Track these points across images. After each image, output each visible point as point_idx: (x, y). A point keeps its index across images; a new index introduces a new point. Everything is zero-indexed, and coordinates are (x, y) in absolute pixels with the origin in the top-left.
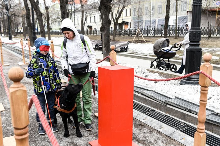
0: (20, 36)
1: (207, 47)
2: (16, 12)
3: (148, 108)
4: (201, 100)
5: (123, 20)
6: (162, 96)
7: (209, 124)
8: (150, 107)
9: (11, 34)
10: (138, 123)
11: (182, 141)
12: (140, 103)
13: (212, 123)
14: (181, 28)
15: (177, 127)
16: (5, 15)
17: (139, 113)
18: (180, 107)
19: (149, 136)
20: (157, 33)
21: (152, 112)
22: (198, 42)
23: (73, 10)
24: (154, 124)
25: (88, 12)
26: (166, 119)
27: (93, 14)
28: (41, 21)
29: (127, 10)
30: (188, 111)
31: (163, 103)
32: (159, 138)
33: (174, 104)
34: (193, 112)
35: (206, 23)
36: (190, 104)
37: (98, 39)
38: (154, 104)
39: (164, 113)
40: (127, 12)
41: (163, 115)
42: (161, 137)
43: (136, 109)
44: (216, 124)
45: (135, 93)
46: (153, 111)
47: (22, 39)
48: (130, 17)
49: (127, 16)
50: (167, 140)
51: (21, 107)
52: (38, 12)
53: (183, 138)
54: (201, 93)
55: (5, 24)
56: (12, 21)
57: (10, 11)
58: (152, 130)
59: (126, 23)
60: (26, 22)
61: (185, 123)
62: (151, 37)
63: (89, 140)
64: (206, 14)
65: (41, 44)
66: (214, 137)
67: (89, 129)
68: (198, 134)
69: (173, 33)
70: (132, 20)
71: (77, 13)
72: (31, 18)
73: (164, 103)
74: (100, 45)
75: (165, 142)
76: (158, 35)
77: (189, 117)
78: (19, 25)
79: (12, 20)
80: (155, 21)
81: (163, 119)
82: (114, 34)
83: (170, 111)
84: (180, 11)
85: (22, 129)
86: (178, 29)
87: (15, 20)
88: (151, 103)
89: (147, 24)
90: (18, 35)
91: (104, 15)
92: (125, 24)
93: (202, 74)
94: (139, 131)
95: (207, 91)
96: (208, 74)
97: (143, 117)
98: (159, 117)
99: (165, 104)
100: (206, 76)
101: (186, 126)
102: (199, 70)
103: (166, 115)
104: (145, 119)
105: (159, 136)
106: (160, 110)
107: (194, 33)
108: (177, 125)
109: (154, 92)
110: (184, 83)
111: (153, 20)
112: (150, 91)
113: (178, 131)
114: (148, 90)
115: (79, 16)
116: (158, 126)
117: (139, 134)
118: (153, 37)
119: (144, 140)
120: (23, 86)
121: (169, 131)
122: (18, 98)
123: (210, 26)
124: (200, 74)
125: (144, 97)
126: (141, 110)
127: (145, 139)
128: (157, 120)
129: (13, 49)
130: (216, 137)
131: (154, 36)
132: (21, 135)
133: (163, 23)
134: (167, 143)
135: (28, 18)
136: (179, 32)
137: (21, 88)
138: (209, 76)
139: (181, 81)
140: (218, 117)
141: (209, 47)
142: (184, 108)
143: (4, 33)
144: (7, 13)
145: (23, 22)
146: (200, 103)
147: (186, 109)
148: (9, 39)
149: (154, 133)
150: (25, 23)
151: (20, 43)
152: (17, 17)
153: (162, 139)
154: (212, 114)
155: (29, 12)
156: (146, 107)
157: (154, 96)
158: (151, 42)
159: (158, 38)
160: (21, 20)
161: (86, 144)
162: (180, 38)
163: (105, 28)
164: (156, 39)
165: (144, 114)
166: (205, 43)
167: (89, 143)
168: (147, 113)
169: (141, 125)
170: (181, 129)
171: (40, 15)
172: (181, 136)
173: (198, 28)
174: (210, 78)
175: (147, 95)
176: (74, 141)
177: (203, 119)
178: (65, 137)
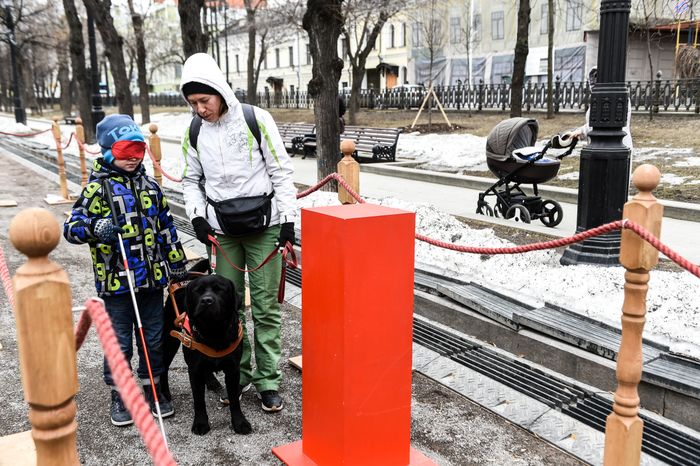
0: (51, 110)
1: (646, 146)
2: (39, 34)
3: (461, 339)
4: (625, 314)
5: (381, 59)
6: (504, 302)
7: (652, 388)
8: (465, 336)
9: (22, 105)
10: (428, 388)
11: (568, 444)
12: (435, 324)
13: (662, 385)
14: (565, 86)
15: (551, 399)
16: (2, 44)
17: (433, 354)
18: (561, 337)
19: (464, 428)
20: (489, 101)
21: (473, 353)
23: (222, 28)
24: (479, 391)
25: (269, 35)
26: (518, 373)
27: (286, 39)
28: (119, 63)
29: (393, 27)
30: (584, 346)
31: (509, 324)
32: (494, 434)
33: (542, 325)
34: (601, 352)
35: (643, 68)
36: (593, 327)
37: (303, 120)
38: (479, 327)
39: (512, 356)
40: (393, 33)
41: (507, 363)
42: (501, 430)
43: (422, 345)
44: (674, 388)
45: (417, 292)
46: (475, 348)
47: (56, 121)
48: (404, 50)
49: (393, 46)
50: (521, 441)
51: (50, 336)
52: (108, 32)
53: (570, 435)
54: (628, 291)
55: (2, 72)
56: (24, 61)
57: (19, 29)
58: (474, 410)
59: (392, 70)
60: (69, 65)
61: (575, 387)
62: (469, 114)
63: (273, 443)
64: (645, 40)
65: (116, 138)
66: (669, 428)
67: (274, 407)
68: (618, 421)
69: (539, 101)
70: (409, 60)
71: (235, 36)
72: (87, 54)
73: (512, 323)
75: (514, 448)
76: (492, 106)
77: (588, 369)
78: (49, 76)
79: (26, 58)
80: (482, 64)
81: (507, 373)
82: (354, 105)
83: (530, 349)
84: (560, 31)
85: (56, 408)
86: (554, 88)
87: (34, 58)
88: (468, 325)
89: (456, 73)
90: (45, 108)
91: (320, 43)
92: (388, 72)
93: (628, 230)
94: (430, 413)
95: (645, 283)
96: (647, 232)
97: (443, 367)
98: (496, 369)
99: (515, 327)
100: (643, 237)
101: (579, 396)
102: (620, 217)
103: (516, 362)
104: (450, 375)
105: (494, 428)
106: (499, 346)
107: (606, 102)
108: (551, 393)
109: (480, 287)
111: (477, 59)
112: (466, 284)
113: (556, 413)
114: (460, 283)
115: (239, 47)
116: (492, 396)
117: (431, 422)
118: (477, 112)
119: (448, 442)
120: (56, 272)
121: (528, 411)
122: (42, 310)
123: (655, 78)
124: (623, 230)
125: (449, 305)
126: (439, 347)
127: (450, 439)
128: (488, 378)
129: (28, 151)
130: (675, 431)
131: (479, 111)
132: (53, 427)
133: (508, 69)
134: (519, 450)
135: (77, 52)
136: (557, 96)
137: (52, 278)
138: (651, 236)
139: (566, 253)
141: (654, 145)
142: (574, 338)
144: (7, 35)
145: (61, 64)
146: (623, 322)
147: (579, 343)
148: (14, 120)
149: (478, 418)
150: (68, 70)
151: (50, 132)
152: (42, 49)
153: (503, 437)
154: (661, 356)
155: (81, 34)
156: (452, 335)
157: (479, 302)
158: (472, 128)
159: (492, 117)
160: (53, 59)
161: (262, 455)
162: (563, 118)
163: (325, 85)
164: (486, 119)
165: (448, 360)
166: (640, 133)
167: (273, 453)
168: (459, 357)
169: (438, 393)
170: (565, 407)
171: (115, 42)
172: (565, 428)
173: (618, 85)
174: (656, 243)
175: (457, 299)
176: (226, 445)
177: (632, 372)
178: (196, 433)
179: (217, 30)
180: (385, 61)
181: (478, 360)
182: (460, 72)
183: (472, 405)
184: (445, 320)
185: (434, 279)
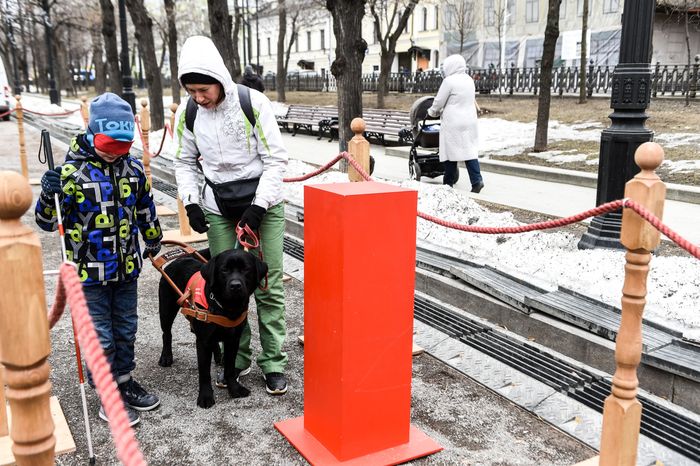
0: (86, 92)
1: (681, 131)
2: (74, 15)
3: (472, 321)
4: (625, 295)
5: (413, 42)
6: (518, 285)
8: (476, 319)
9: (57, 87)
10: (435, 369)
11: (571, 427)
12: (447, 306)
13: (672, 370)
14: (599, 70)
15: (558, 383)
16: (38, 25)
17: (442, 336)
18: (572, 321)
19: (467, 409)
20: (520, 85)
21: (483, 335)
22: (642, 111)
23: (253, 11)
24: (486, 372)
25: (300, 17)
26: (526, 356)
27: (317, 21)
28: (148, 45)
29: (425, 10)
30: (595, 331)
31: (520, 307)
32: (497, 415)
33: (554, 309)
34: (612, 337)
35: (682, 52)
36: (606, 311)
37: (332, 103)
38: (491, 310)
39: (522, 339)
40: (425, 15)
41: (516, 346)
42: (505, 411)
43: (432, 326)
44: (684, 374)
46: (486, 331)
47: (84, 101)
48: (437, 33)
49: (425, 29)
50: (524, 423)
51: (22, 297)
52: (138, 13)
53: (574, 419)
54: (628, 272)
55: (38, 54)
56: (60, 43)
57: (54, 10)
58: (478, 391)
59: (424, 54)
60: (103, 47)
61: (584, 371)
62: (500, 98)
63: (276, 418)
65: (101, 129)
66: (676, 414)
67: (277, 390)
68: (616, 404)
69: (571, 85)
70: (441, 43)
71: (265, 19)
72: (119, 39)
73: (524, 306)
74: (334, 124)
75: (516, 429)
76: (523, 91)
77: (598, 353)
78: (84, 58)
79: (61, 40)
80: (516, 48)
81: (515, 356)
82: (383, 88)
83: (542, 333)
84: (597, 14)
85: (28, 368)
86: (588, 72)
87: (69, 40)
88: (480, 307)
89: (489, 57)
90: (80, 90)
91: (344, 23)
92: (420, 55)
93: (629, 209)
94: (435, 393)
95: (646, 264)
97: (451, 349)
98: (505, 351)
99: (526, 310)
100: (643, 216)
101: (587, 380)
103: (525, 345)
104: (458, 356)
105: (498, 409)
106: (511, 329)
107: (628, 83)
108: (558, 377)
109: (495, 270)
110: (590, 246)
111: (511, 43)
112: (481, 267)
113: (562, 397)
114: (475, 266)
115: (270, 30)
116: (498, 378)
117: (435, 402)
118: (508, 96)
119: (451, 422)
121: (532, 394)
123: (693, 62)
124: (625, 210)
125: (461, 287)
126: (449, 329)
127: (452, 418)
128: (495, 360)
129: (61, 131)
130: (682, 417)
131: (510, 96)
133: (538, 52)
134: (521, 432)
135: (109, 33)
136: (590, 80)
137: (23, 240)
138: (652, 215)
139: (584, 238)
140: (693, 353)
141: (688, 131)
142: (585, 322)
143: (36, 82)
144: (43, 17)
145: (95, 46)
146: (623, 303)
147: (590, 327)
148: (49, 101)
149: (482, 399)
150: (102, 52)
151: (79, 112)
152: (78, 32)
153: (506, 418)
154: (674, 342)
155: (112, 16)
156: (464, 317)
157: (492, 284)
158: (501, 113)
159: (522, 102)
160: (88, 41)
161: (264, 430)
162: (595, 103)
163: (348, 66)
164: (517, 103)
165: (456, 341)
166: (674, 119)
167: (275, 427)
168: (468, 338)
169: (444, 373)
170: (572, 391)
171: (145, 23)
172: (569, 412)
173: (641, 66)
174: (655, 222)
175: (470, 281)
176: (229, 419)
177: (631, 354)
178: (202, 407)
179: (248, 12)
180: (416, 44)
181: (487, 342)
182: (493, 55)
183: (477, 387)
184: (458, 302)
185: (448, 261)
